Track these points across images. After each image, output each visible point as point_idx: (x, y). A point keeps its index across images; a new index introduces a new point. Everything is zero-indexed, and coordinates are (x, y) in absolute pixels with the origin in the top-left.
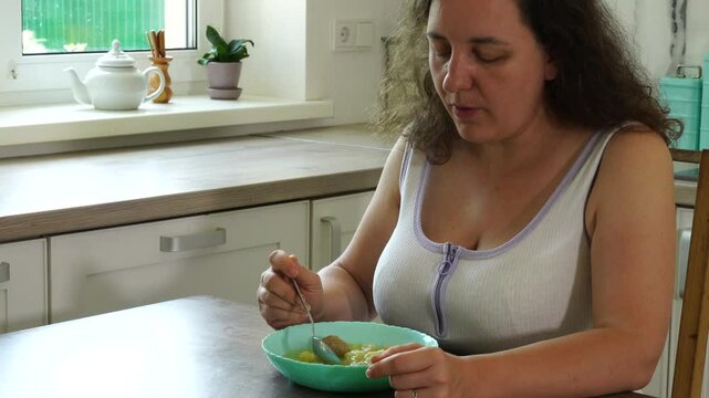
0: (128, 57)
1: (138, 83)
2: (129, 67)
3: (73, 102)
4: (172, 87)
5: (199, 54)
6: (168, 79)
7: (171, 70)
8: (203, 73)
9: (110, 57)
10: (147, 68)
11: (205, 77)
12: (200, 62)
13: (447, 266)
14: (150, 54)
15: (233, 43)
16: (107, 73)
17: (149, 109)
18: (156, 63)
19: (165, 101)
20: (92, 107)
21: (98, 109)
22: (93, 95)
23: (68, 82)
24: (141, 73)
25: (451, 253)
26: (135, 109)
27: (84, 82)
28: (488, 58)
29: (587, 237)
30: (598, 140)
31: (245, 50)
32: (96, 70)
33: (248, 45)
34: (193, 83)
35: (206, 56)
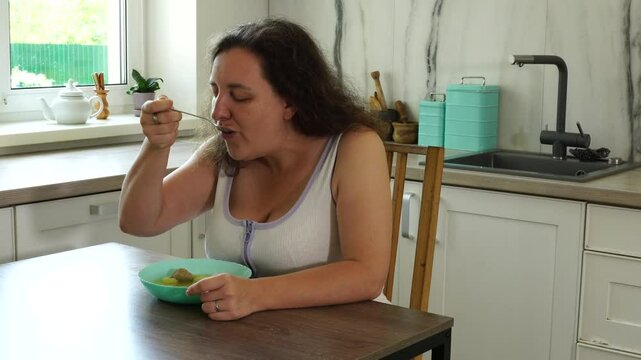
0: (79, 90)
1: (85, 107)
2: (79, 96)
3: (43, 119)
4: (109, 109)
5: (127, 88)
6: (105, 104)
7: (108, 98)
8: (131, 99)
9: (67, 90)
10: (91, 96)
11: (132, 103)
12: (128, 93)
13: (248, 236)
14: (95, 88)
15: (149, 80)
16: (66, 100)
17: (93, 123)
18: (99, 94)
19: (105, 118)
20: (56, 122)
21: (60, 123)
22: (56, 114)
23: (39, 106)
24: (86, 100)
25: (249, 227)
26: (83, 123)
27: (50, 106)
28: (240, 98)
29: (334, 202)
30: (333, 142)
31: (157, 84)
32: (57, 99)
33: (159, 82)
34: (125, 106)
35: (132, 89)
